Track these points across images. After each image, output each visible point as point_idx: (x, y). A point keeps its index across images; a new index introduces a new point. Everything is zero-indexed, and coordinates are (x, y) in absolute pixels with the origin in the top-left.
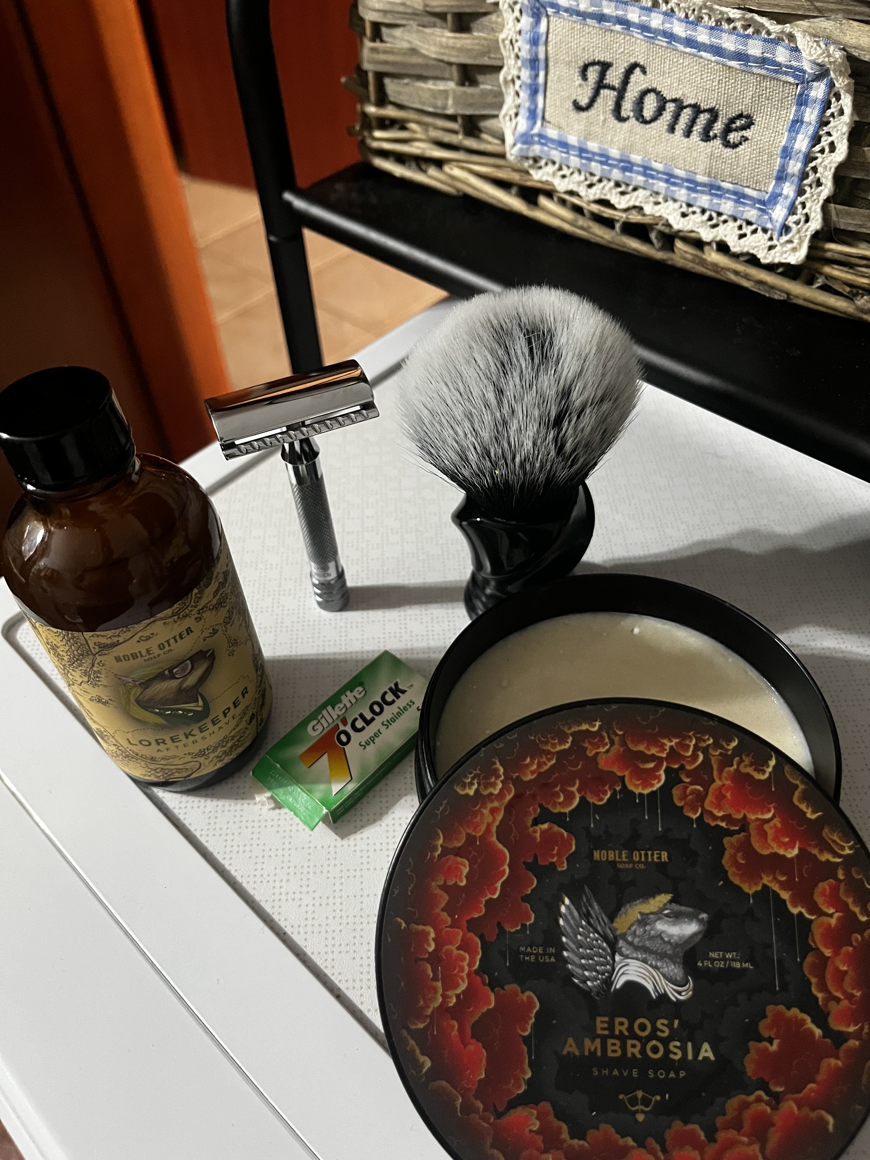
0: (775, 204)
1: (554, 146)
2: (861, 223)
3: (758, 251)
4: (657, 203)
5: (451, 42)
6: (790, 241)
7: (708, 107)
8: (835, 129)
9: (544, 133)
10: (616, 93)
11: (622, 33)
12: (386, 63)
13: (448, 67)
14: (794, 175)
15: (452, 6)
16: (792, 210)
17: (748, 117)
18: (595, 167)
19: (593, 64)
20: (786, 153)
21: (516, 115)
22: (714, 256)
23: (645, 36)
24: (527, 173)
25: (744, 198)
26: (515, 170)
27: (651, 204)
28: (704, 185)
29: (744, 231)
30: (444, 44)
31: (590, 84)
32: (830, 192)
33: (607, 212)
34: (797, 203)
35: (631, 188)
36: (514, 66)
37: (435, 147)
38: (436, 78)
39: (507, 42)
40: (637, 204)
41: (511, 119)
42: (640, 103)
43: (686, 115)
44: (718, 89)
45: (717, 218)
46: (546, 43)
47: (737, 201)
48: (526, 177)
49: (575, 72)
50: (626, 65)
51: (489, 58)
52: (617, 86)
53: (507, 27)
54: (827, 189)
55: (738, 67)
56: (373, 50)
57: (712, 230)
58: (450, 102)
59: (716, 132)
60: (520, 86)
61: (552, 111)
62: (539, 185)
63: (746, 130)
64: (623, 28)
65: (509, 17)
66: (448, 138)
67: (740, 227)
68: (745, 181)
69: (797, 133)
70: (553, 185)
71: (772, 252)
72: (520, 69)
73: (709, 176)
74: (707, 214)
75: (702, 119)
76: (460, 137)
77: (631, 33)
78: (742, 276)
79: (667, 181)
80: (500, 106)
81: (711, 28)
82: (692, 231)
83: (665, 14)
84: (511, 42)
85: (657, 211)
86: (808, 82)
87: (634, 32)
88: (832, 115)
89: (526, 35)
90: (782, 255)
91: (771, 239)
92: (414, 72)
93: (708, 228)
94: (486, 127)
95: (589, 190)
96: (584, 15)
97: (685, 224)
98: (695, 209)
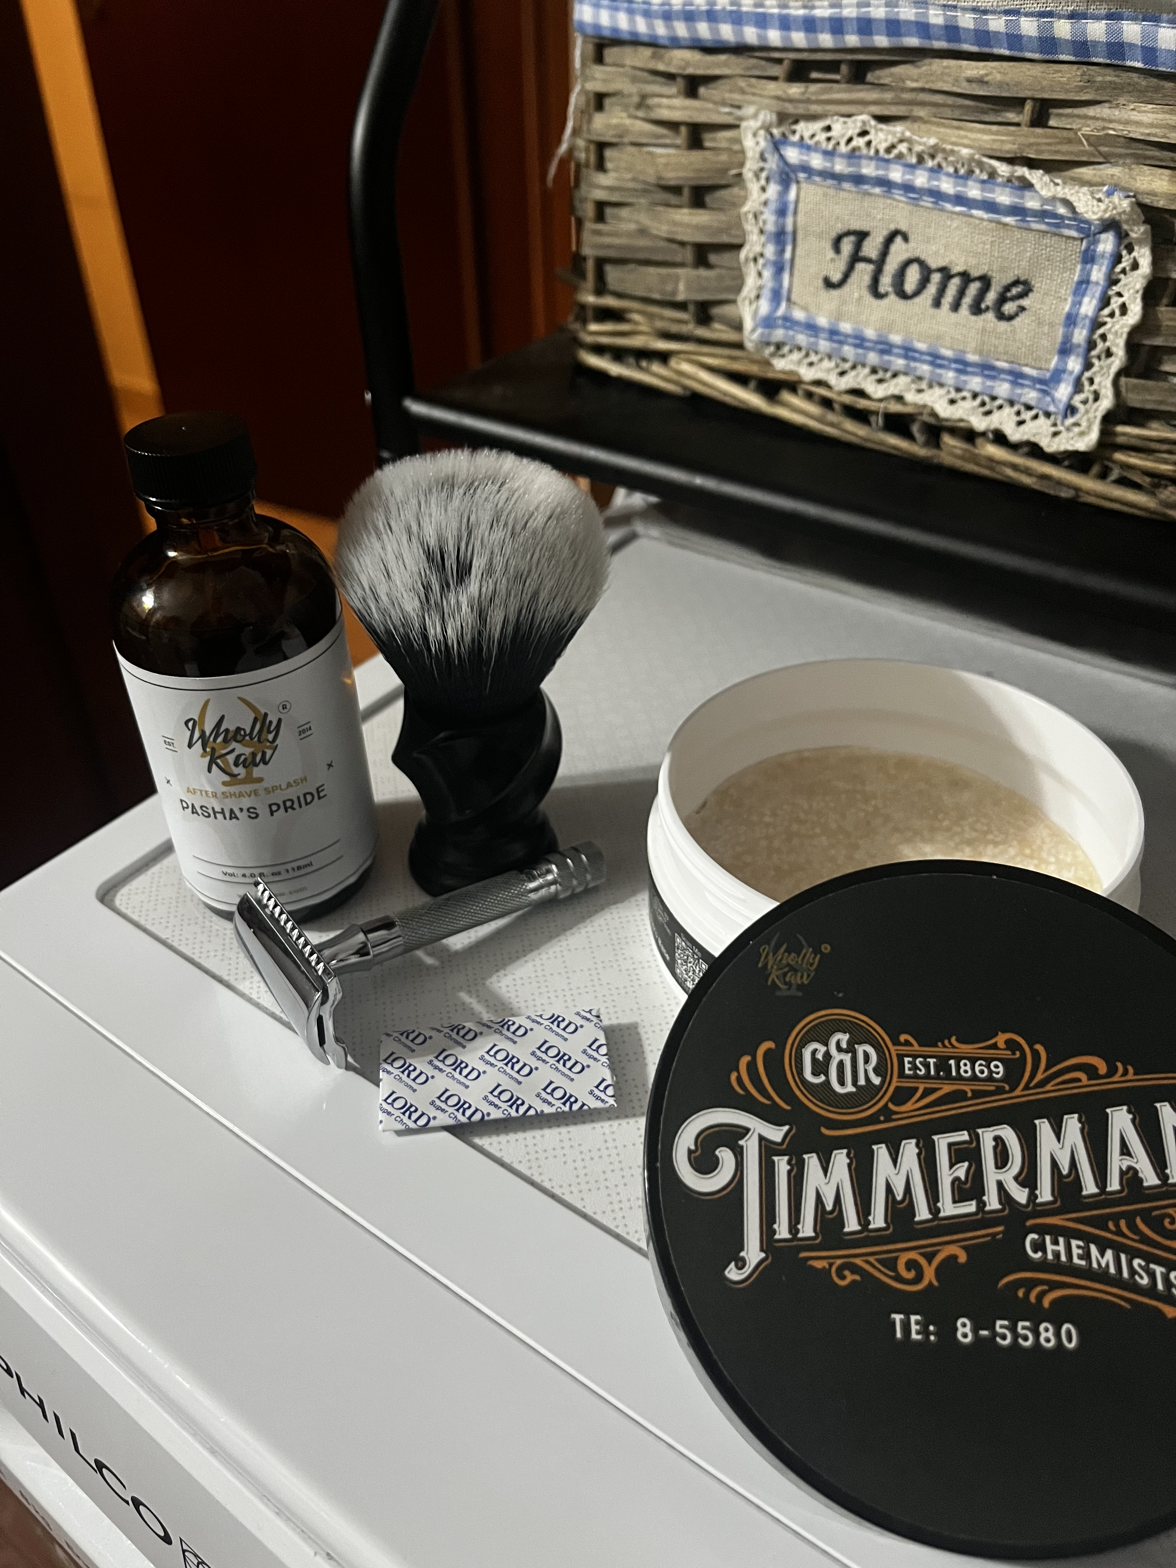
0: (1059, 382)
1: (801, 330)
2: (1160, 398)
3: (1041, 439)
4: (920, 391)
5: (686, 219)
6: (1077, 424)
7: (979, 273)
8: (1127, 288)
9: (789, 315)
10: (873, 267)
11: (884, 196)
12: (609, 246)
13: (680, 249)
14: (1079, 346)
15: (689, 179)
16: (1078, 387)
17: (1025, 283)
18: (848, 351)
19: (848, 233)
20: (1071, 320)
21: (758, 297)
22: (988, 450)
23: (909, 198)
24: (768, 363)
25: (1022, 378)
26: (753, 361)
27: (913, 391)
28: (975, 365)
29: (1023, 417)
30: (679, 222)
31: (843, 256)
32: (1122, 363)
33: (862, 403)
34: (1084, 378)
35: (889, 375)
36: (758, 243)
37: (660, 339)
39: (750, 216)
40: (897, 392)
41: (751, 303)
42: (900, 275)
43: (954, 284)
44: (990, 253)
45: (991, 404)
46: (795, 213)
47: (1014, 383)
48: (766, 368)
49: (827, 245)
50: (885, 233)
51: (730, 235)
52: (875, 258)
53: (751, 199)
54: (1118, 360)
55: (1013, 223)
56: (595, 233)
57: (985, 418)
58: (681, 287)
59: (988, 303)
60: (764, 265)
61: (800, 290)
62: (781, 377)
63: (1023, 298)
64: (884, 191)
65: (754, 187)
66: (674, 328)
67: (1018, 413)
68: (1023, 358)
69: (1083, 295)
70: (799, 376)
71: (1057, 439)
72: (764, 245)
73: (981, 354)
74: (978, 401)
75: (972, 289)
76: (691, 326)
77: (893, 195)
78: (1020, 471)
79: (932, 363)
80: (738, 289)
81: (983, 182)
82: (962, 420)
83: (932, 170)
84: (756, 217)
85: (920, 399)
86: (1095, 235)
87: (897, 194)
88: (1124, 271)
89: (773, 206)
90: (1068, 442)
91: (1055, 425)
92: (641, 256)
93: (980, 415)
94: (720, 316)
95: (841, 379)
96: (840, 179)
97: (953, 411)
98: (964, 393)
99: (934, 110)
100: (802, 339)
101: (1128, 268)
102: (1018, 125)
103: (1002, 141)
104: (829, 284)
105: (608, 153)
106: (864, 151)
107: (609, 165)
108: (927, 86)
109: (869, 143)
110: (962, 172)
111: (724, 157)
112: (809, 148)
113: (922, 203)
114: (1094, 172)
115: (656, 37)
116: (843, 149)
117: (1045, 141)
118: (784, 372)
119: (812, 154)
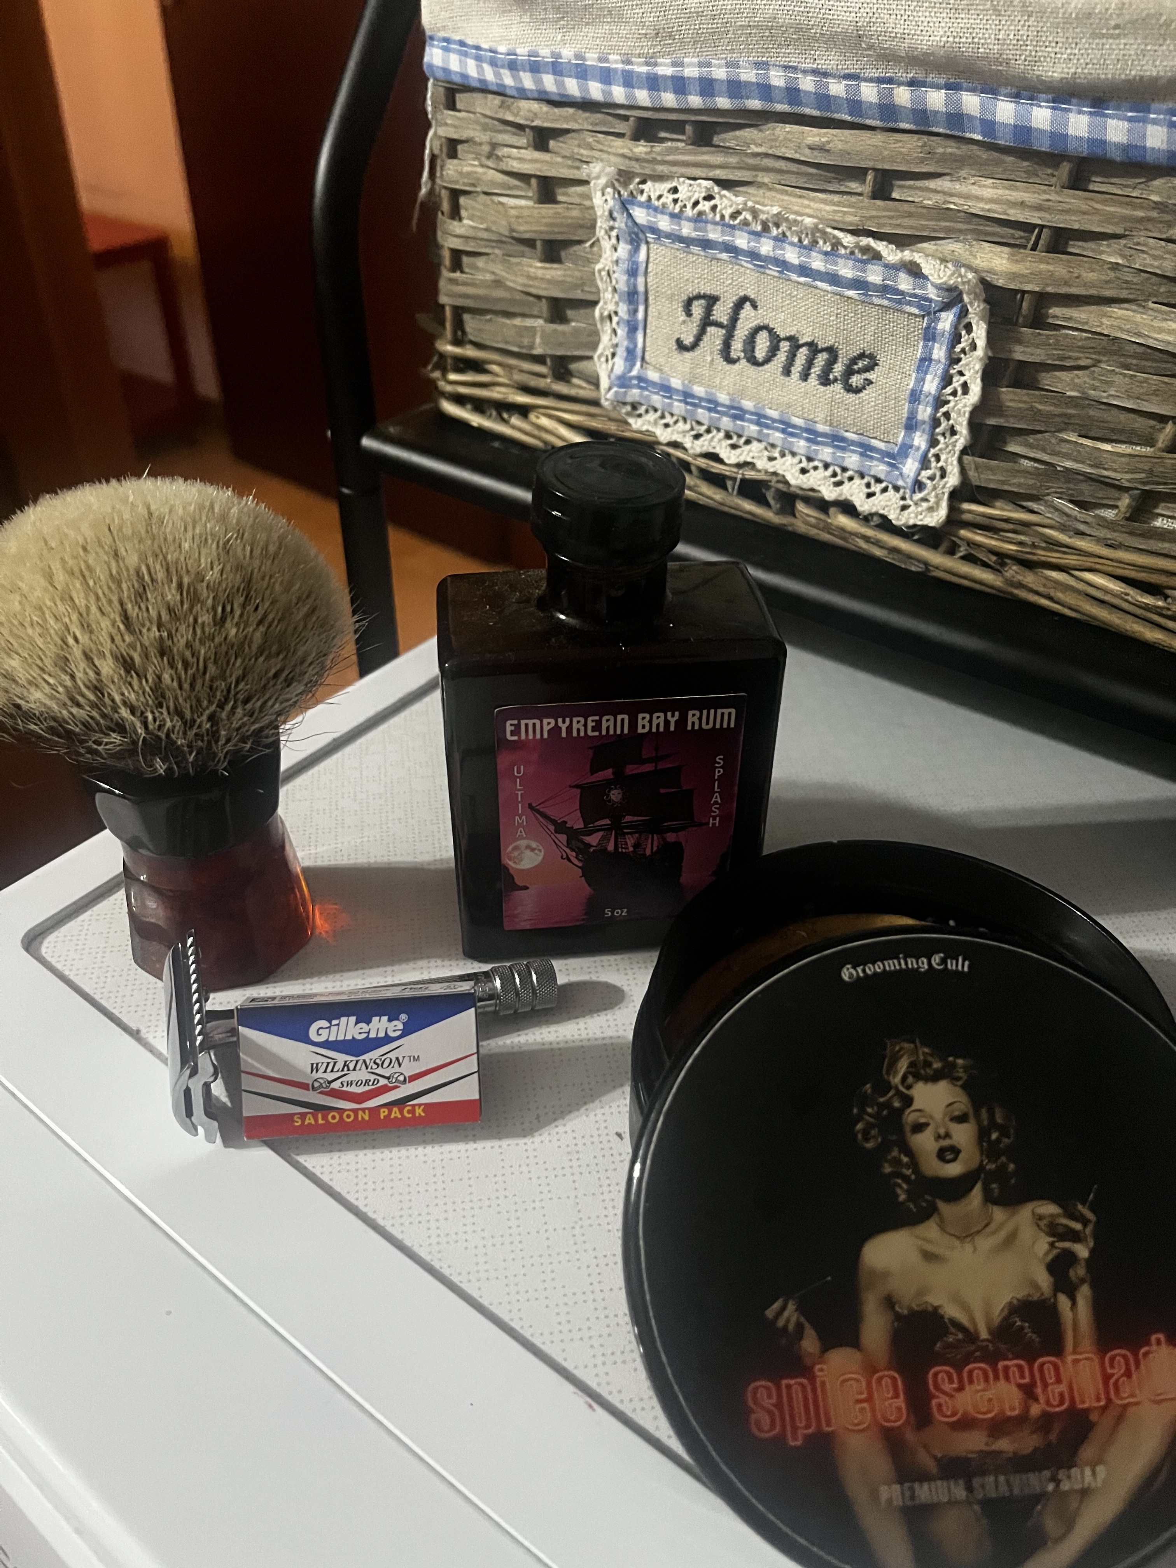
0: (907, 457)
1: (656, 391)
2: (1004, 478)
3: (889, 511)
4: (771, 459)
5: (540, 273)
6: (924, 500)
7: (826, 345)
8: (967, 368)
9: (643, 376)
10: (724, 332)
11: (731, 263)
12: (466, 296)
13: (536, 302)
14: (924, 422)
15: (541, 232)
16: (925, 464)
17: (871, 357)
18: (702, 414)
19: (698, 297)
20: (915, 397)
21: (613, 355)
22: (839, 520)
23: (755, 265)
24: (624, 423)
25: (871, 451)
26: (611, 419)
27: (765, 459)
28: (825, 435)
29: (873, 489)
30: (533, 276)
31: (695, 320)
32: (966, 440)
33: (716, 468)
34: (930, 455)
35: (743, 440)
36: (611, 301)
37: (519, 392)
38: (524, 315)
39: (603, 273)
40: (750, 459)
41: (607, 361)
42: (750, 342)
43: (802, 354)
44: (836, 324)
45: (842, 475)
46: (646, 273)
47: (863, 455)
48: (623, 427)
49: (678, 307)
50: (734, 298)
51: (582, 291)
52: (725, 323)
53: (604, 256)
54: (962, 439)
55: (856, 297)
56: (452, 281)
57: (835, 489)
58: (538, 340)
59: (836, 374)
60: (618, 323)
61: (653, 350)
62: (639, 436)
63: (869, 371)
64: (730, 257)
65: (606, 245)
66: (534, 382)
67: (868, 485)
68: (872, 431)
69: (926, 373)
70: (655, 436)
71: (906, 512)
72: (617, 303)
73: (830, 425)
74: (830, 470)
75: (820, 359)
76: (549, 381)
77: (739, 262)
78: (872, 543)
79: (783, 431)
80: (595, 346)
81: (826, 254)
82: (813, 490)
83: (776, 239)
84: (608, 275)
85: (771, 467)
86: (935, 313)
87: (744, 260)
88: (963, 351)
89: (624, 266)
90: (916, 516)
91: (903, 498)
92: (498, 307)
93: (832, 485)
94: (578, 372)
95: (696, 442)
96: (687, 242)
97: (805, 480)
98: (816, 463)
99: (779, 177)
100: (657, 400)
101: (967, 349)
102: (860, 194)
103: (845, 213)
104: (681, 346)
105: (462, 200)
106: (711, 216)
107: (463, 213)
108: (770, 152)
109: (714, 208)
110: (806, 242)
111: (575, 213)
112: (656, 209)
113: (768, 271)
114: (935, 247)
115: (504, 86)
116: (689, 212)
117: (885, 214)
118: (641, 432)
119: (659, 216)
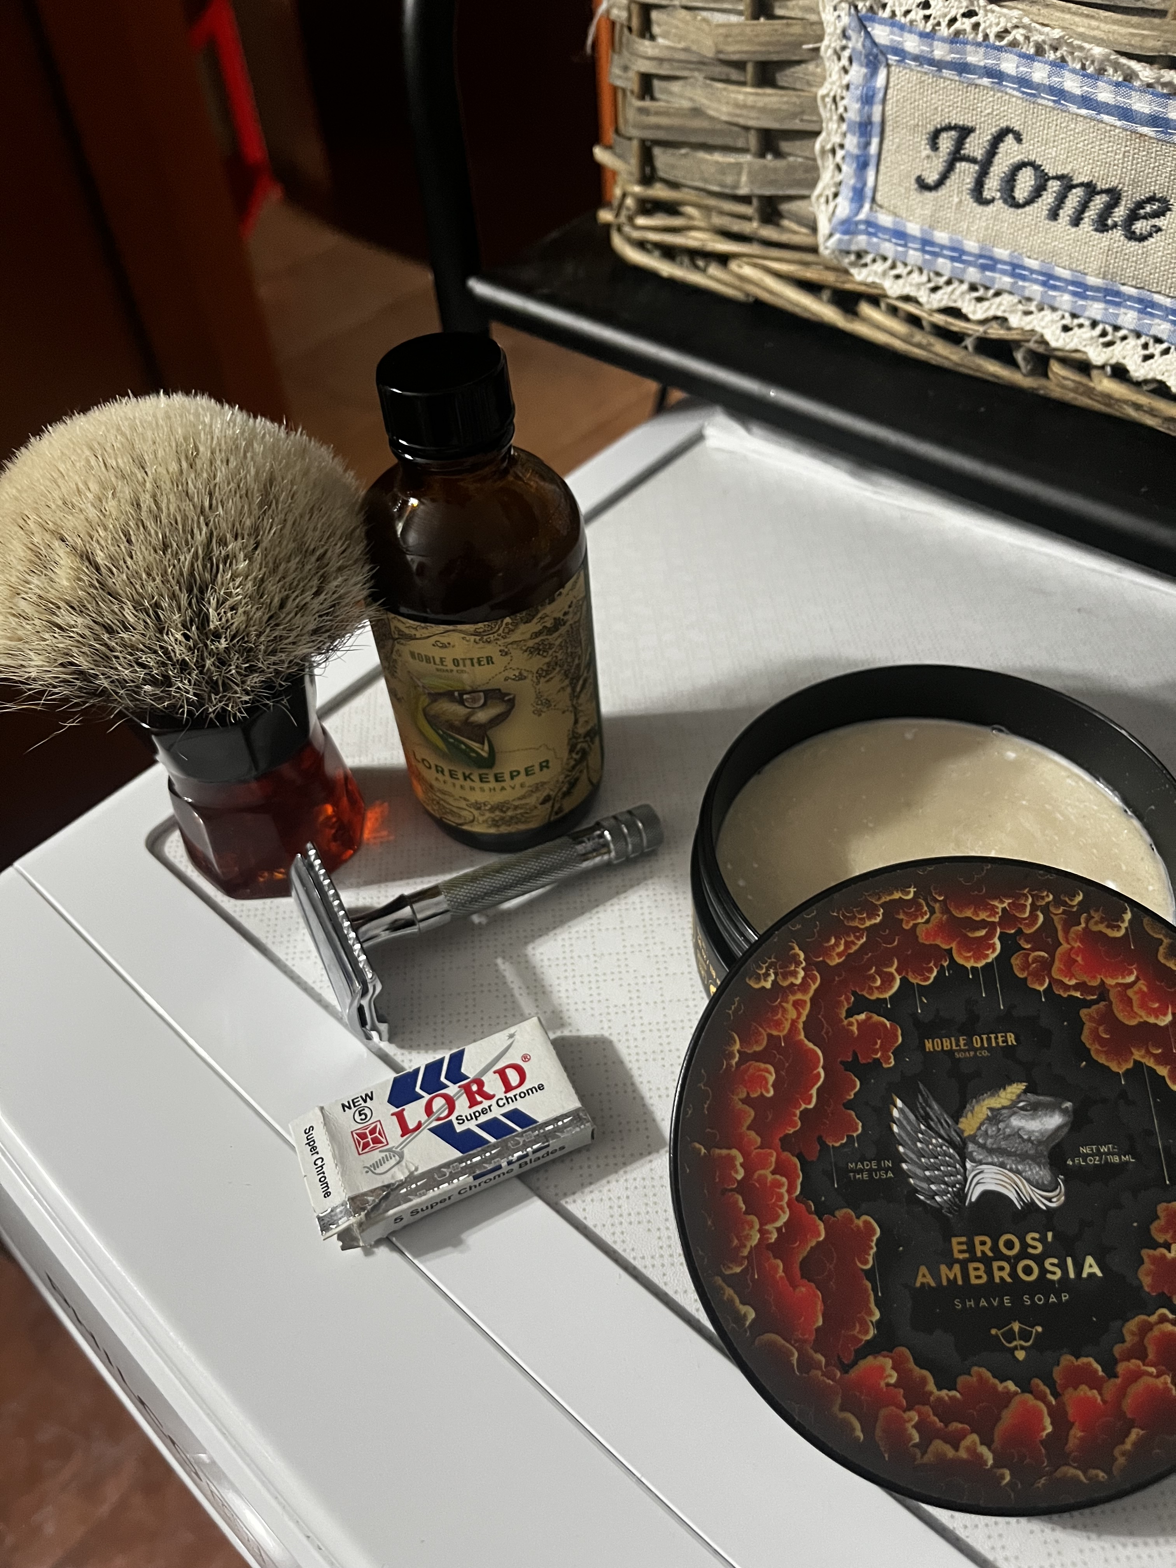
1: (887, 237)
3: (1169, 377)
4: (1028, 313)
5: (750, 100)
7: (1107, 186)
9: (872, 219)
10: (977, 167)
11: (992, 89)
12: (658, 127)
13: (743, 132)
15: (754, 52)
17: (1163, 200)
18: (944, 265)
19: (948, 128)
21: (836, 195)
22: (1107, 385)
23: (1024, 93)
24: (846, 272)
25: (1152, 308)
26: (829, 268)
27: (1020, 313)
28: (1097, 289)
29: (1151, 350)
30: (741, 103)
31: (941, 154)
33: (957, 325)
35: (991, 292)
36: (837, 131)
37: (719, 238)
38: (726, 148)
39: (829, 100)
40: (999, 314)
41: (827, 202)
42: (1010, 181)
43: (1076, 195)
44: (1123, 163)
45: (1113, 335)
46: (884, 101)
47: (1141, 311)
48: (844, 278)
49: (922, 139)
50: (994, 130)
51: (802, 120)
52: (979, 158)
53: (829, 80)
55: (1153, 135)
56: (642, 111)
57: (1105, 350)
58: (744, 178)
59: (1116, 219)
60: (843, 158)
61: (887, 190)
62: (863, 288)
63: (1159, 217)
64: (993, 82)
65: (833, 67)
66: (737, 226)
67: (1145, 346)
68: (1155, 285)
70: (883, 289)
72: (844, 135)
73: (1104, 278)
74: (1099, 328)
75: (1098, 202)
76: (755, 224)
77: (1004, 88)
78: (1145, 411)
79: (1044, 284)
80: (813, 184)
82: (1077, 351)
83: (1052, 64)
84: (834, 100)
85: (1028, 323)
87: (1011, 87)
89: (856, 92)
92: (695, 138)
93: (1100, 347)
94: (789, 212)
95: (933, 296)
96: (939, 65)
97: (1068, 340)
98: (1081, 321)
103: (1143, 36)
104: (923, 186)
105: (655, 15)
106: (971, 35)
107: (656, 30)
109: (976, 26)
110: (1091, 70)
111: (797, 29)
112: (902, 27)
116: (944, 31)
118: (866, 284)
119: (907, 35)
